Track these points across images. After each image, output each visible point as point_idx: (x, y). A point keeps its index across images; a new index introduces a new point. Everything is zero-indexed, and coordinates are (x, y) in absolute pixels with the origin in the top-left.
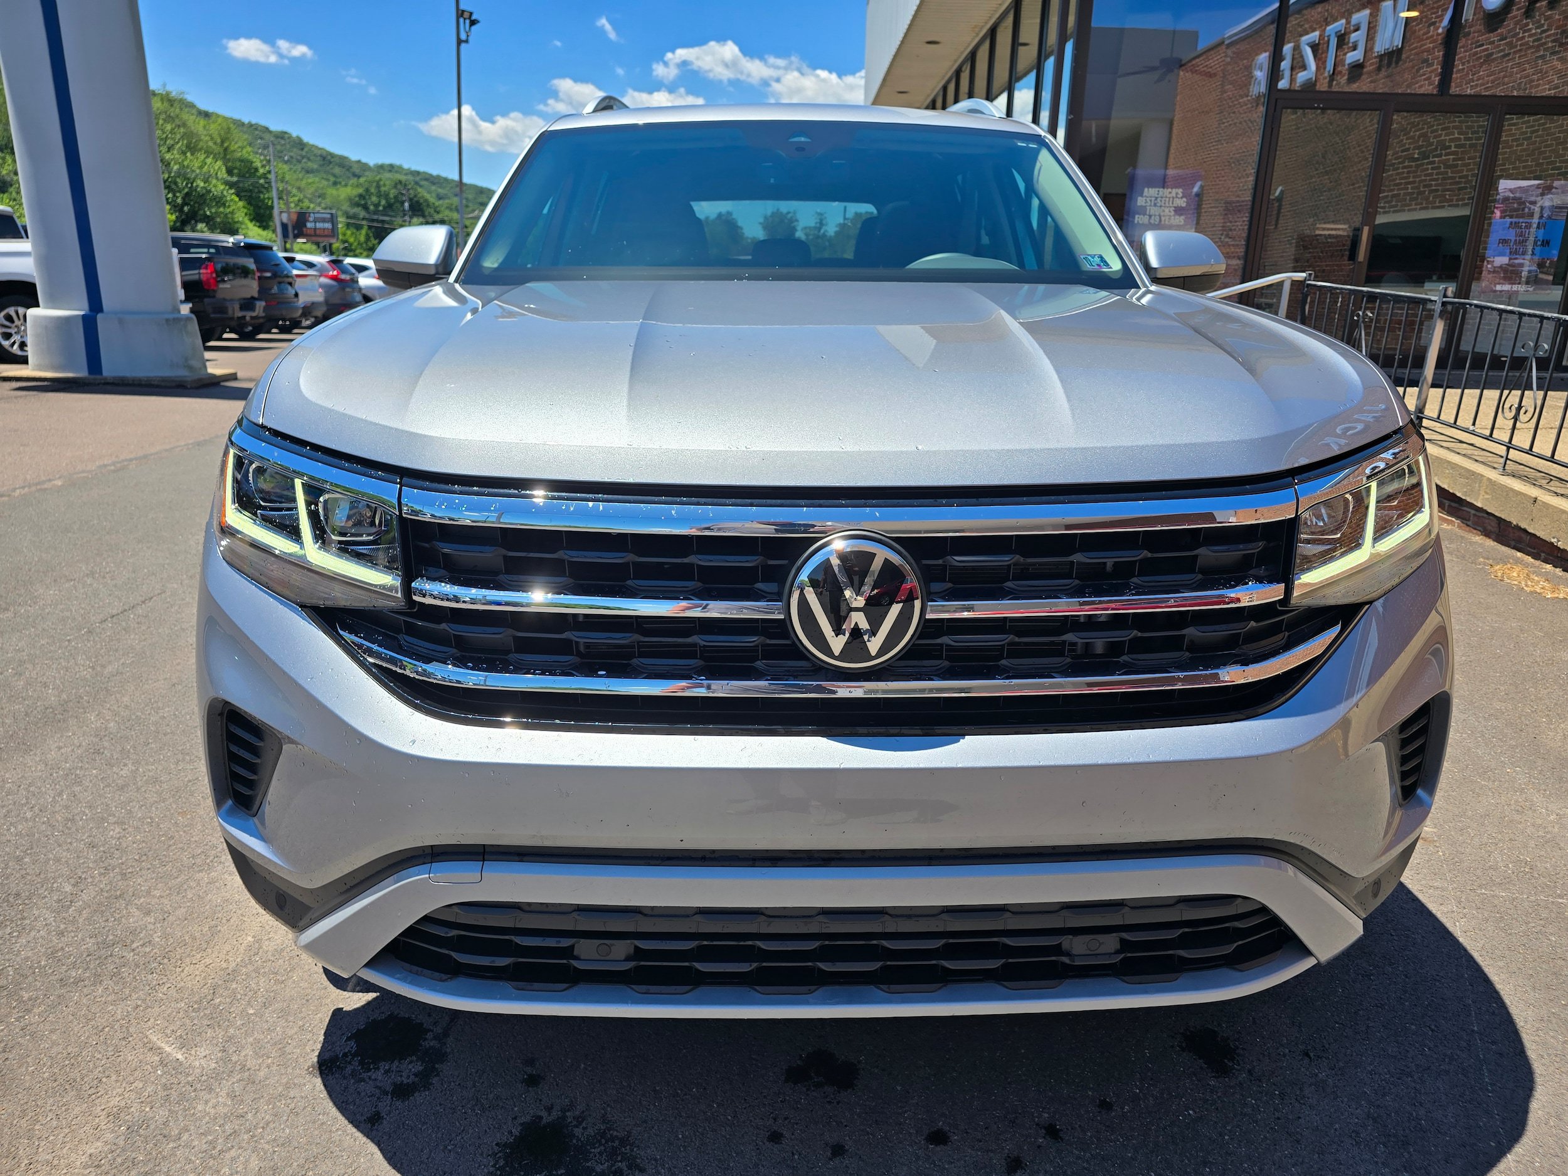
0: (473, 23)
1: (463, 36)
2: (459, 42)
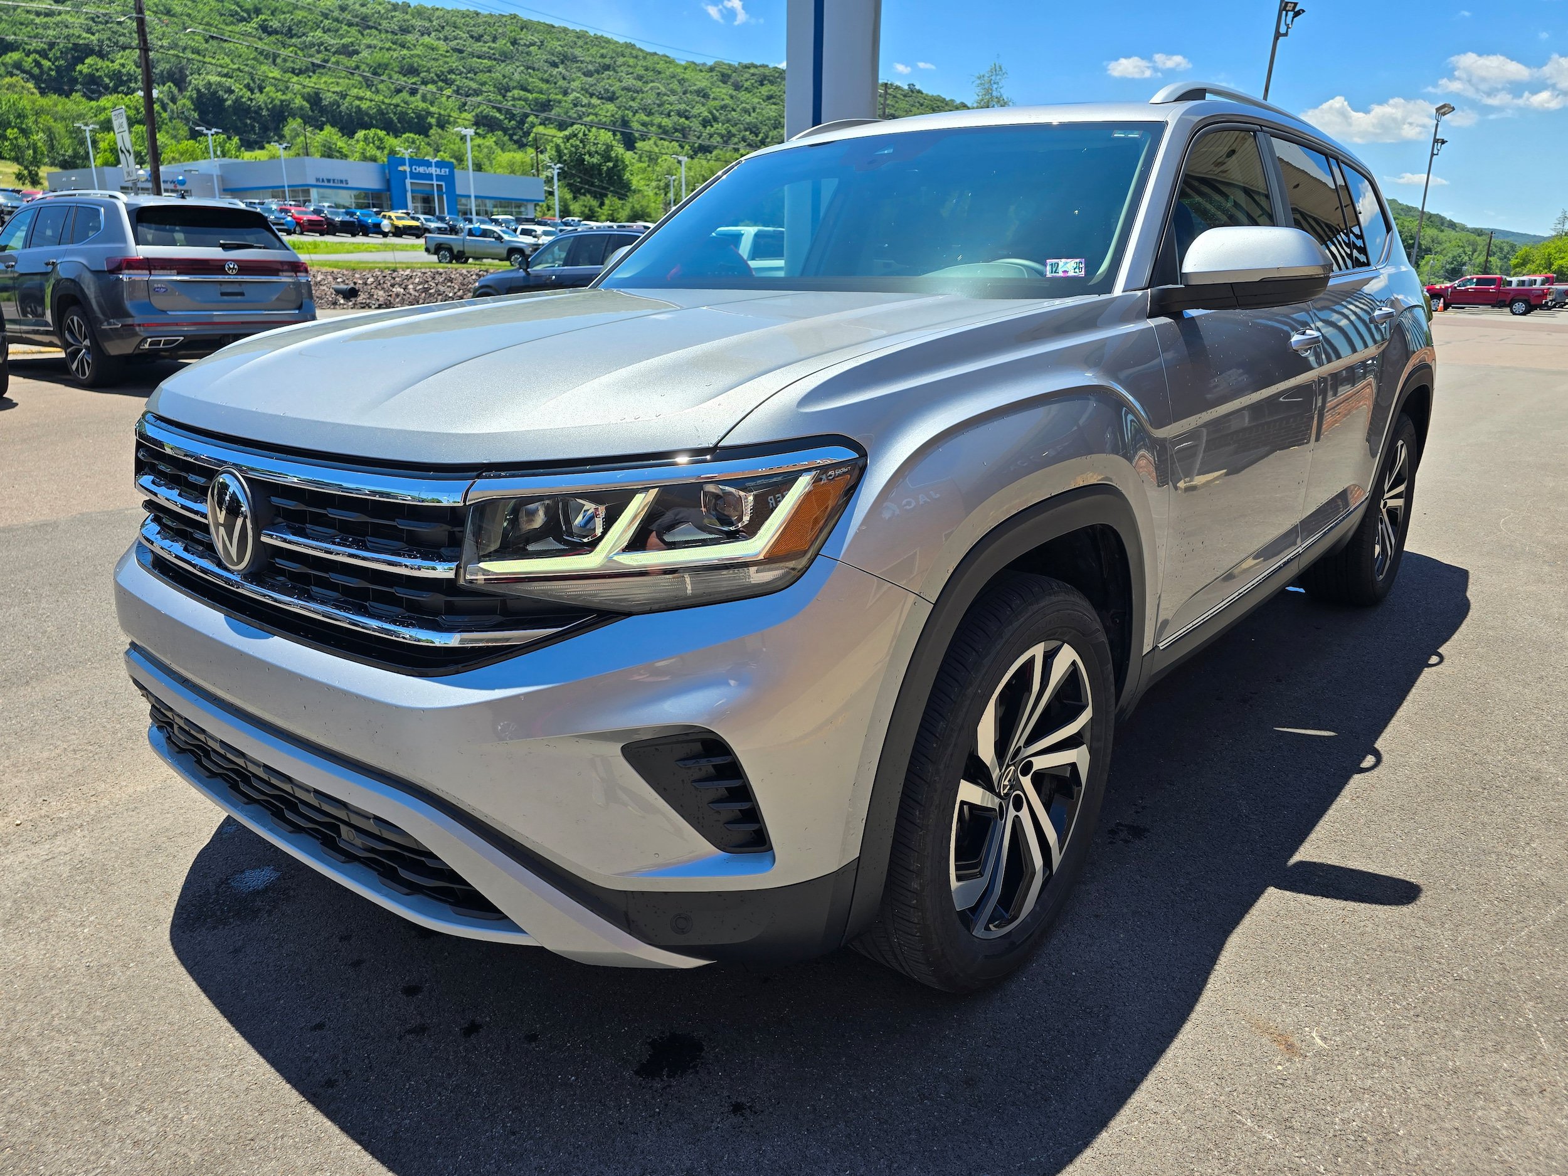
0: (1297, 14)
1: (1283, 30)
2: (1278, 35)
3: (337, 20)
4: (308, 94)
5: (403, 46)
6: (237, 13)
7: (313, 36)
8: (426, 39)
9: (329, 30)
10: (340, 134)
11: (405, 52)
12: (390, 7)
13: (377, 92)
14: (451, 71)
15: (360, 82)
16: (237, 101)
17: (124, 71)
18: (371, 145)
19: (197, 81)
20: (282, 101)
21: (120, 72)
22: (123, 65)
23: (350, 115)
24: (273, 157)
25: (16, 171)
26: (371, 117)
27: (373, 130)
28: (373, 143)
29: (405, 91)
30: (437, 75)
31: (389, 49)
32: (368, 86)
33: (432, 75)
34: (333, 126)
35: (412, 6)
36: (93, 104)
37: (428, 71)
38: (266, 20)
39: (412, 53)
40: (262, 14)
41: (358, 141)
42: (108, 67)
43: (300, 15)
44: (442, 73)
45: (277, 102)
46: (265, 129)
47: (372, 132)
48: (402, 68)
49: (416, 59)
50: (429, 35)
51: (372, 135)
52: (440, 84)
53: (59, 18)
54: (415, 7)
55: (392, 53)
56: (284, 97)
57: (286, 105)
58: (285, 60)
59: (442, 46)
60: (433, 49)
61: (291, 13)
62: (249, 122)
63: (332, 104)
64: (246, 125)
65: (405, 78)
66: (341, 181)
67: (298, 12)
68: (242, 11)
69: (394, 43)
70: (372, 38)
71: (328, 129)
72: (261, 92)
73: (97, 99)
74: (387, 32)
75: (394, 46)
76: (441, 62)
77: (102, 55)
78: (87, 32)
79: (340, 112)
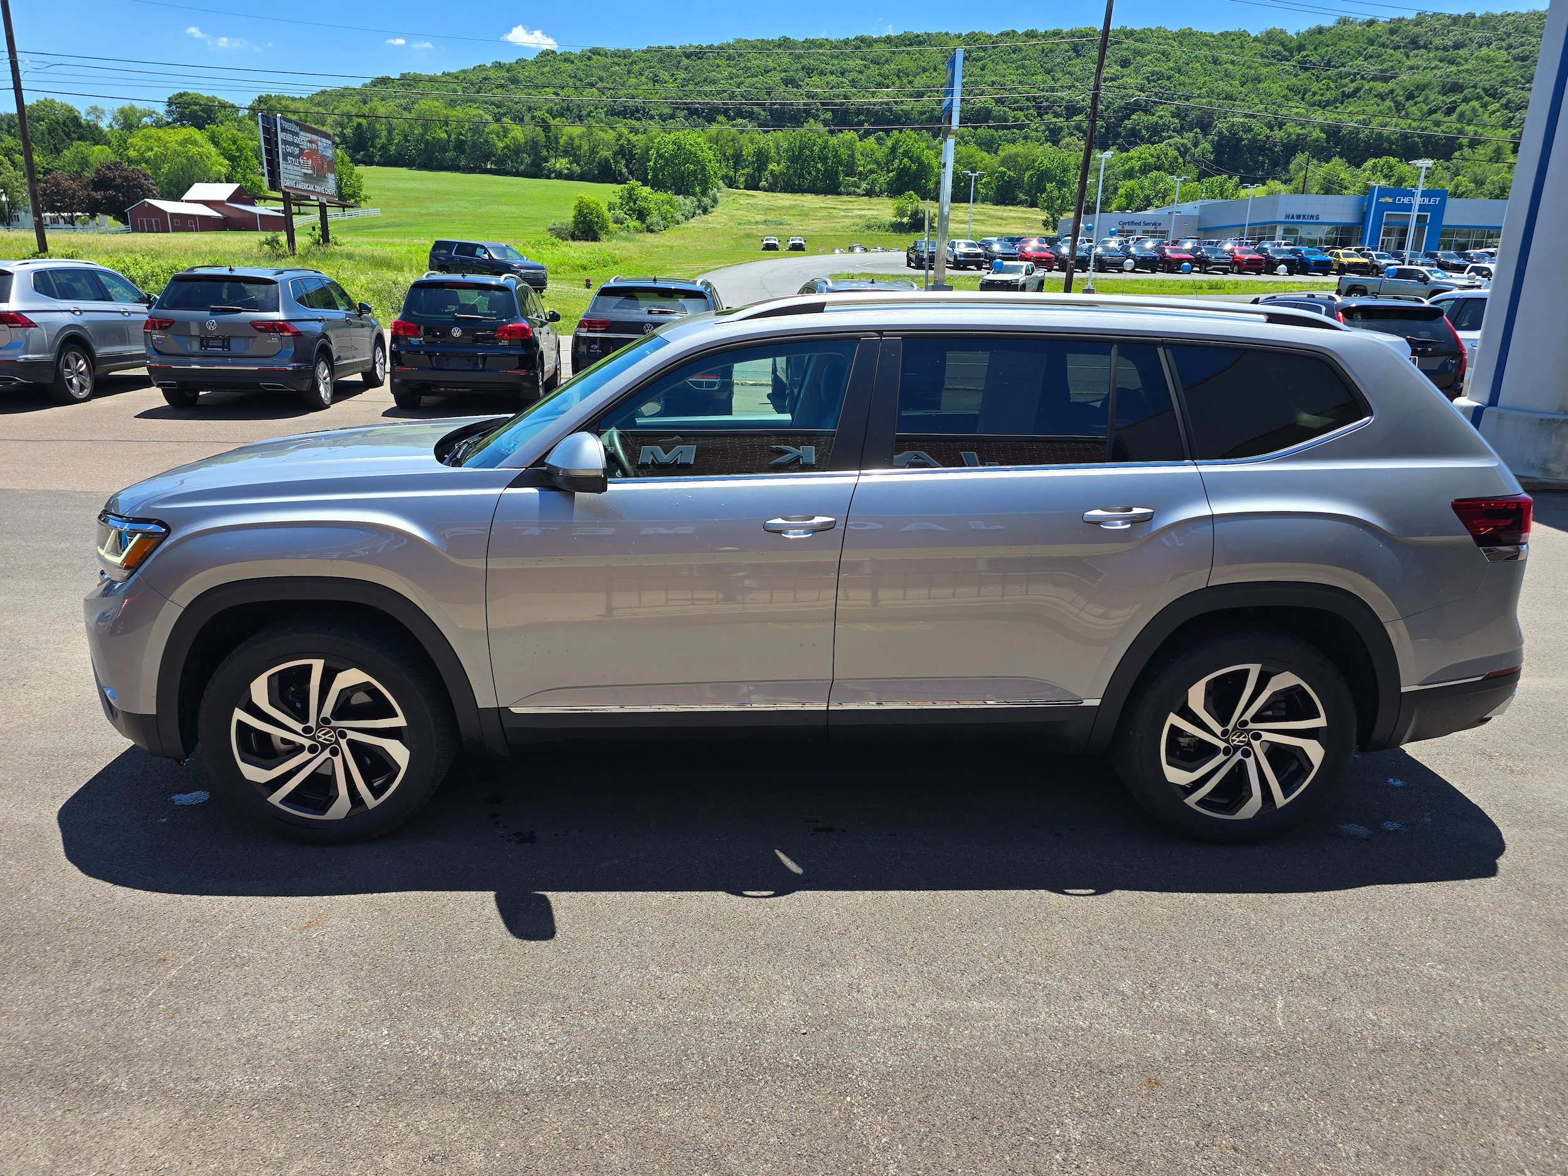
3: (1384, 45)
4: (1329, 125)
5: (1452, 62)
6: (1279, 53)
7: (1351, 66)
8: (1484, 51)
9: (1371, 57)
10: (1347, 165)
11: (1453, 68)
12: (1448, 21)
13: (1407, 116)
14: (1505, 83)
15: (1390, 108)
16: (1254, 140)
17: (1160, 122)
18: (1379, 174)
19: (1222, 126)
20: (1298, 135)
21: (1157, 123)
22: (1161, 117)
23: (1367, 143)
24: (1271, 193)
25: (1044, 218)
26: (1391, 143)
27: (1385, 158)
28: (1381, 171)
29: (1440, 112)
30: (1484, 89)
31: (1436, 67)
32: (1398, 111)
33: (1479, 90)
34: (1341, 157)
35: (1477, 15)
36: (1124, 155)
37: (1475, 87)
38: (1308, 56)
39: (1461, 68)
40: (1304, 50)
41: (1364, 170)
42: (1148, 120)
43: (1343, 45)
44: (1492, 87)
45: (1294, 137)
46: (1275, 164)
47: (1382, 161)
48: (1444, 87)
49: (1464, 75)
50: (1488, 46)
51: (1382, 163)
52: (1487, 99)
53: (1121, 81)
54: (1479, 17)
55: (1435, 71)
56: (1303, 131)
57: (1302, 139)
58: (1314, 94)
59: (1503, 55)
60: (1488, 62)
61: (1335, 44)
62: (1261, 158)
63: (1351, 133)
64: (1257, 162)
65: (1444, 98)
66: (1312, 217)
67: (1343, 43)
68: (1285, 50)
69: (1441, 61)
70: (1418, 58)
71: (1336, 160)
72: (1281, 129)
73: (1128, 151)
74: (1437, 49)
75: (1442, 64)
76: (1494, 75)
77: (1146, 111)
78: (1140, 91)
79: (1358, 140)
